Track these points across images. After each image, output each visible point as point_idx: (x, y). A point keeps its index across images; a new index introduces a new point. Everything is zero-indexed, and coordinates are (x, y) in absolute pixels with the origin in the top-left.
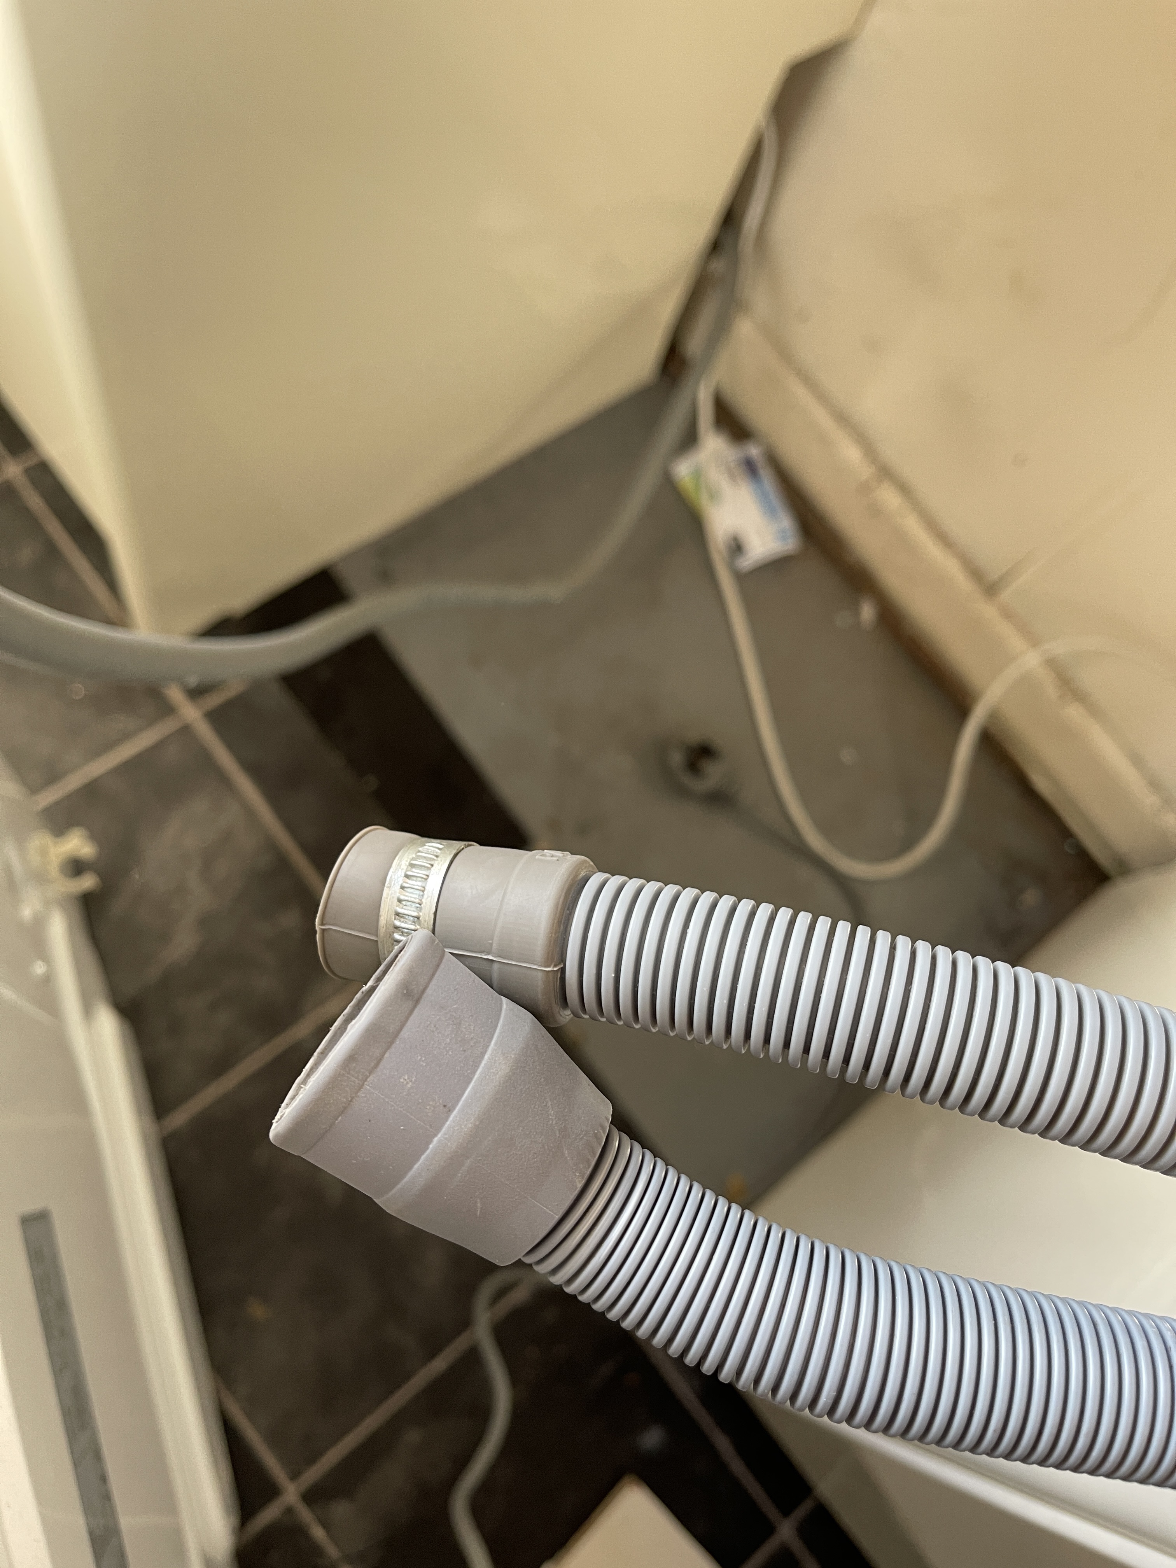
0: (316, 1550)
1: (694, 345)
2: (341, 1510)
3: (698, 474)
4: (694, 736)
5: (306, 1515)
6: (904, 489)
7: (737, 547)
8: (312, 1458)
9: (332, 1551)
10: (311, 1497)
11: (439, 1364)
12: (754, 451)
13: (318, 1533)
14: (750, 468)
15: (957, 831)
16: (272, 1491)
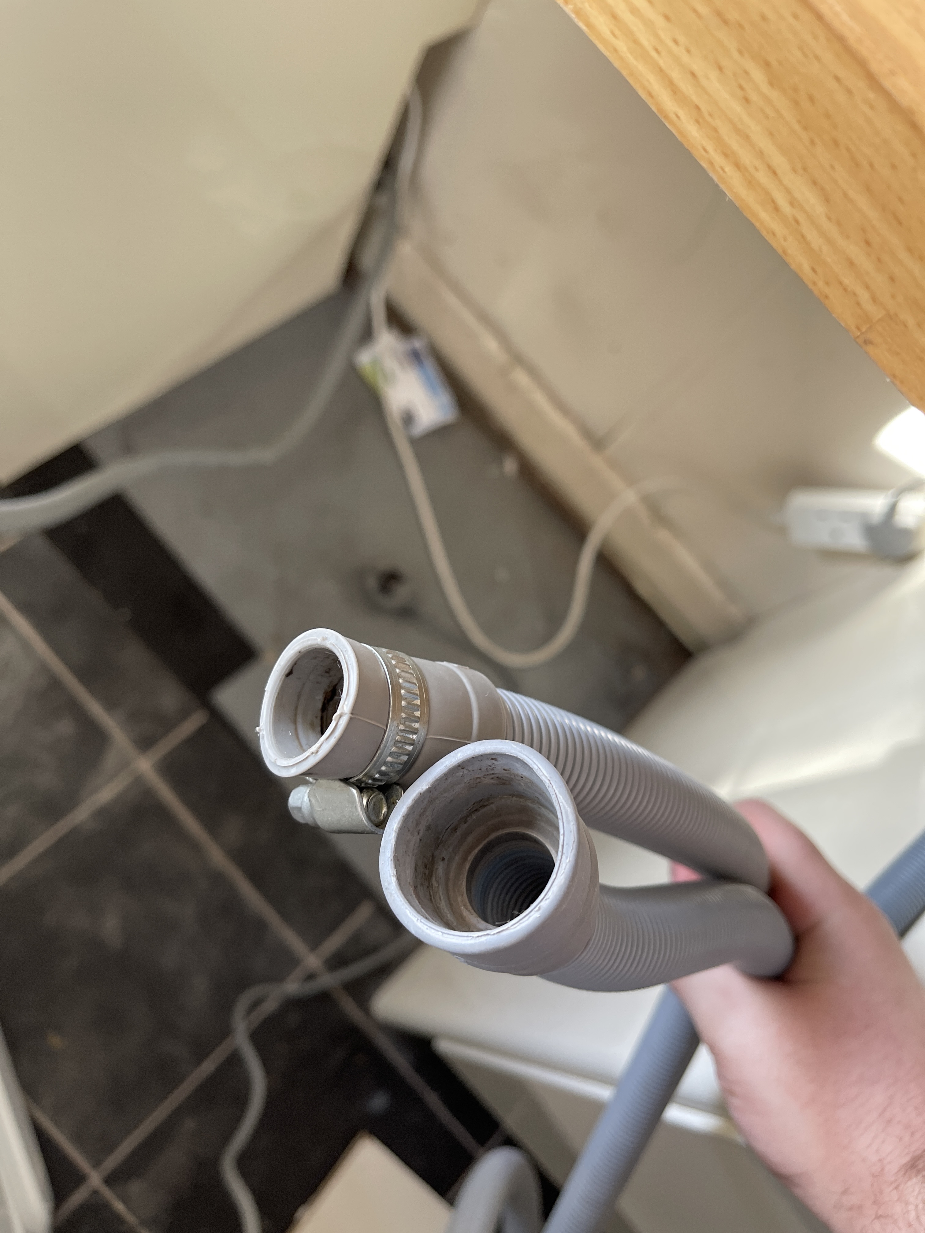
0: (118, 1219)
1: (367, 260)
2: (136, 1187)
3: (376, 362)
4: (385, 564)
5: (107, 1193)
6: (533, 372)
7: (408, 418)
8: (111, 1148)
9: (131, 1219)
10: (111, 1180)
11: (208, 1067)
12: (418, 344)
13: (119, 1206)
14: (415, 357)
15: (584, 627)
16: (79, 1178)
